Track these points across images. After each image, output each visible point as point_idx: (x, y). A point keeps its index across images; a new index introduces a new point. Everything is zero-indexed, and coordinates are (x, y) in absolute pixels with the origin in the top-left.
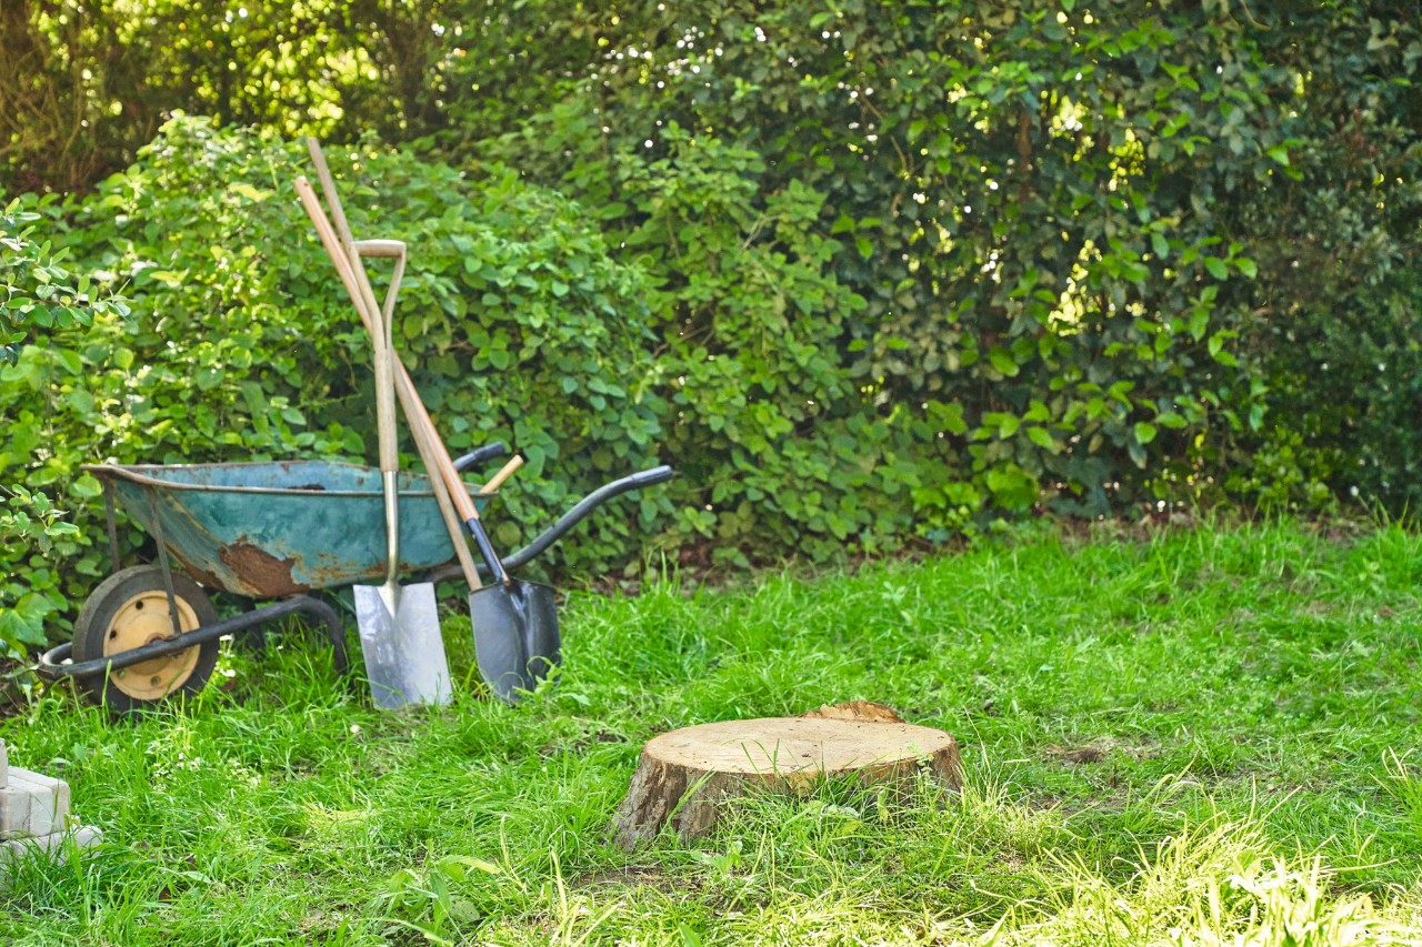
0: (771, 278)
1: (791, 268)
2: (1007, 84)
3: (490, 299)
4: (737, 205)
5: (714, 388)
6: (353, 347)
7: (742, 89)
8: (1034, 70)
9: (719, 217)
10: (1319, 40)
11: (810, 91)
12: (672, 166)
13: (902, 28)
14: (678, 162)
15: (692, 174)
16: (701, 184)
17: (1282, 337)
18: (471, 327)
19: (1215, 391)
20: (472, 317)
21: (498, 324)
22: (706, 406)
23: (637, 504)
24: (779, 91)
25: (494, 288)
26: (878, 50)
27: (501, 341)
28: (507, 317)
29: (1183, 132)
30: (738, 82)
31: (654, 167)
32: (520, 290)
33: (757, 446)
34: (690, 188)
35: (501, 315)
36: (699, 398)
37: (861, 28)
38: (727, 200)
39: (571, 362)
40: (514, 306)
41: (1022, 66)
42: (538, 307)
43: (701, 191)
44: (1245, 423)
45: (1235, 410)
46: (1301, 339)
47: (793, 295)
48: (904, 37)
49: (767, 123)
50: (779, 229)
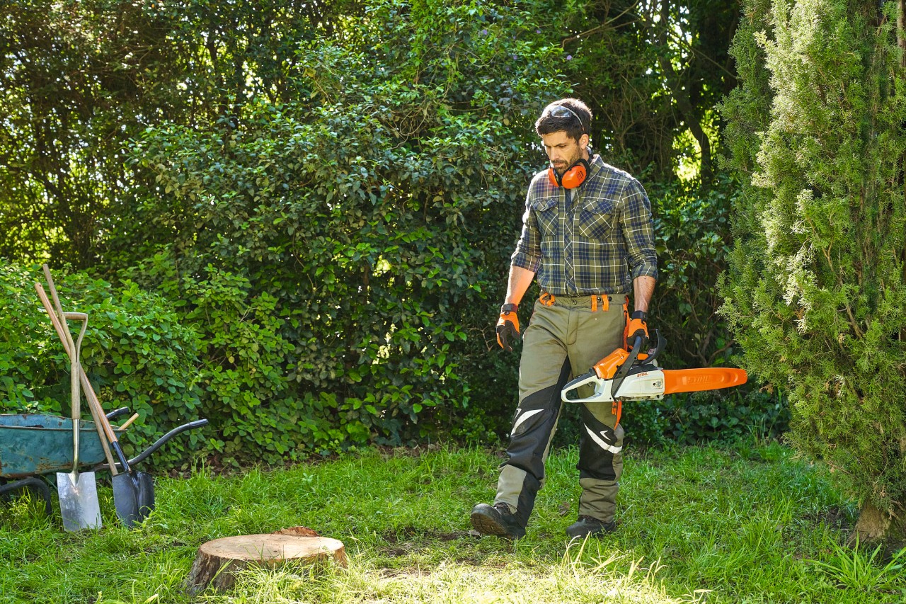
0: (252, 335)
1: (262, 331)
2: (361, 252)
3: (123, 341)
4: (238, 302)
5: (225, 384)
6: (58, 362)
7: (242, 250)
8: (372, 247)
9: (230, 307)
10: (494, 239)
11: (272, 252)
12: (209, 283)
13: (314, 226)
14: (211, 282)
15: (218, 288)
16: (222, 292)
17: (477, 367)
18: (114, 354)
19: (448, 391)
20: (114, 349)
21: (127, 352)
22: (221, 392)
23: (188, 436)
24: (258, 252)
25: (126, 336)
26: (304, 236)
27: (128, 361)
28: (131, 350)
29: (437, 276)
30: (240, 247)
31: (200, 284)
32: (138, 337)
33: (244, 411)
34: (217, 294)
35: (128, 349)
36: (218, 389)
37: (296, 225)
38: (234, 300)
39: (160, 371)
40: (134, 345)
41: (368, 245)
42: (146, 345)
43: (222, 295)
44: (461, 404)
45: (456, 399)
46: (485, 368)
47: (262, 343)
48: (315, 230)
49: (252, 266)
50: (257, 314)
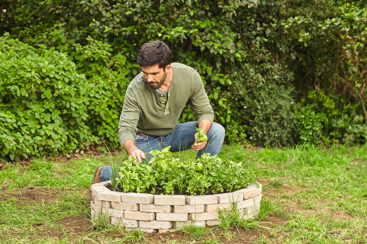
0: (114, 77)
1: (118, 75)
2: (178, 32)
3: (47, 80)
4: (106, 59)
5: (100, 105)
6: (12, 91)
7: (107, 29)
9: (101, 62)
10: (245, 27)
11: (125, 31)
12: (89, 47)
13: (150, 16)
14: (91, 46)
15: (95, 50)
16: (97, 53)
17: (234, 99)
18: (41, 87)
19: (219, 112)
20: (42, 84)
21: (48, 86)
22: (97, 109)
23: (79, 134)
24: (116, 30)
25: (48, 76)
26: (143, 21)
27: (49, 91)
28: (51, 85)
29: (219, 48)
30: (106, 27)
31: (84, 47)
32: (54, 78)
33: (109, 121)
34: (94, 54)
35: (49, 84)
36: (95, 107)
37: (139, 15)
38: (104, 57)
39: (66, 98)
40: (53, 82)
41: (182, 28)
42: (59, 82)
43: (97, 54)
44: (226, 120)
45: (223, 117)
46: (239, 100)
47: (119, 83)
48: (150, 19)
49: (111, 38)
50: (115, 65)
